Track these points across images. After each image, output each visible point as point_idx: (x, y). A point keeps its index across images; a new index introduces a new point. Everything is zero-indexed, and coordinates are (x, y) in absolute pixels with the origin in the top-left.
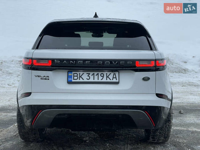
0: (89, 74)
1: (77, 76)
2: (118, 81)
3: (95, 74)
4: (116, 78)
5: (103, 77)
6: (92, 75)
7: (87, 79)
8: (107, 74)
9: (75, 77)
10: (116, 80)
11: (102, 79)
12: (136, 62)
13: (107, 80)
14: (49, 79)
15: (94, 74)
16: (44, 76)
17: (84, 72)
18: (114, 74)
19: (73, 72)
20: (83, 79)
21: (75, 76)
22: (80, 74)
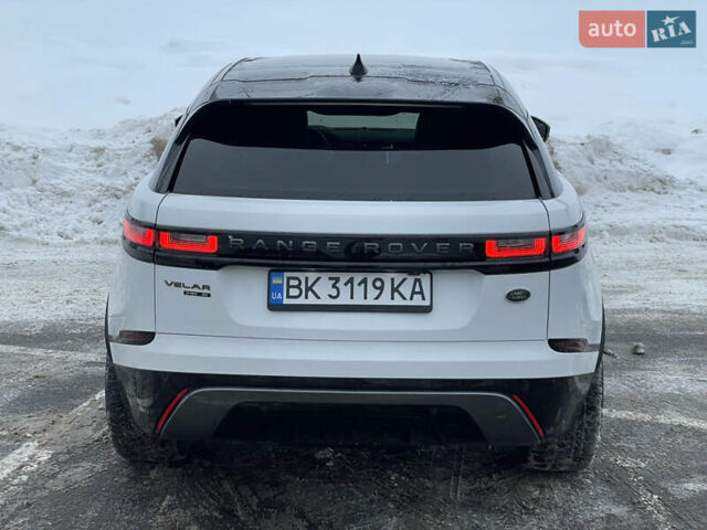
0: (337, 280)
1: (298, 287)
2: (427, 303)
3: (356, 282)
4: (421, 293)
5: (381, 289)
6: (346, 284)
7: (330, 296)
8: (393, 279)
9: (291, 290)
10: (424, 299)
11: (377, 298)
12: (487, 242)
13: (393, 298)
14: (209, 295)
15: (351, 281)
16: (195, 286)
17: (318, 275)
18: (416, 280)
19: (286, 275)
20: (318, 298)
21: (294, 287)
22: (307, 279)
